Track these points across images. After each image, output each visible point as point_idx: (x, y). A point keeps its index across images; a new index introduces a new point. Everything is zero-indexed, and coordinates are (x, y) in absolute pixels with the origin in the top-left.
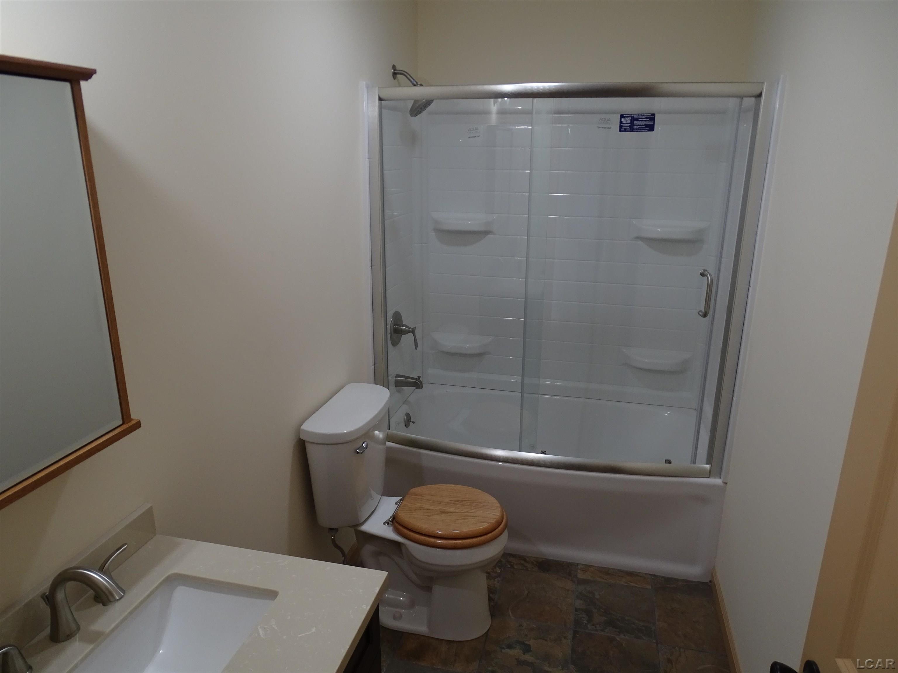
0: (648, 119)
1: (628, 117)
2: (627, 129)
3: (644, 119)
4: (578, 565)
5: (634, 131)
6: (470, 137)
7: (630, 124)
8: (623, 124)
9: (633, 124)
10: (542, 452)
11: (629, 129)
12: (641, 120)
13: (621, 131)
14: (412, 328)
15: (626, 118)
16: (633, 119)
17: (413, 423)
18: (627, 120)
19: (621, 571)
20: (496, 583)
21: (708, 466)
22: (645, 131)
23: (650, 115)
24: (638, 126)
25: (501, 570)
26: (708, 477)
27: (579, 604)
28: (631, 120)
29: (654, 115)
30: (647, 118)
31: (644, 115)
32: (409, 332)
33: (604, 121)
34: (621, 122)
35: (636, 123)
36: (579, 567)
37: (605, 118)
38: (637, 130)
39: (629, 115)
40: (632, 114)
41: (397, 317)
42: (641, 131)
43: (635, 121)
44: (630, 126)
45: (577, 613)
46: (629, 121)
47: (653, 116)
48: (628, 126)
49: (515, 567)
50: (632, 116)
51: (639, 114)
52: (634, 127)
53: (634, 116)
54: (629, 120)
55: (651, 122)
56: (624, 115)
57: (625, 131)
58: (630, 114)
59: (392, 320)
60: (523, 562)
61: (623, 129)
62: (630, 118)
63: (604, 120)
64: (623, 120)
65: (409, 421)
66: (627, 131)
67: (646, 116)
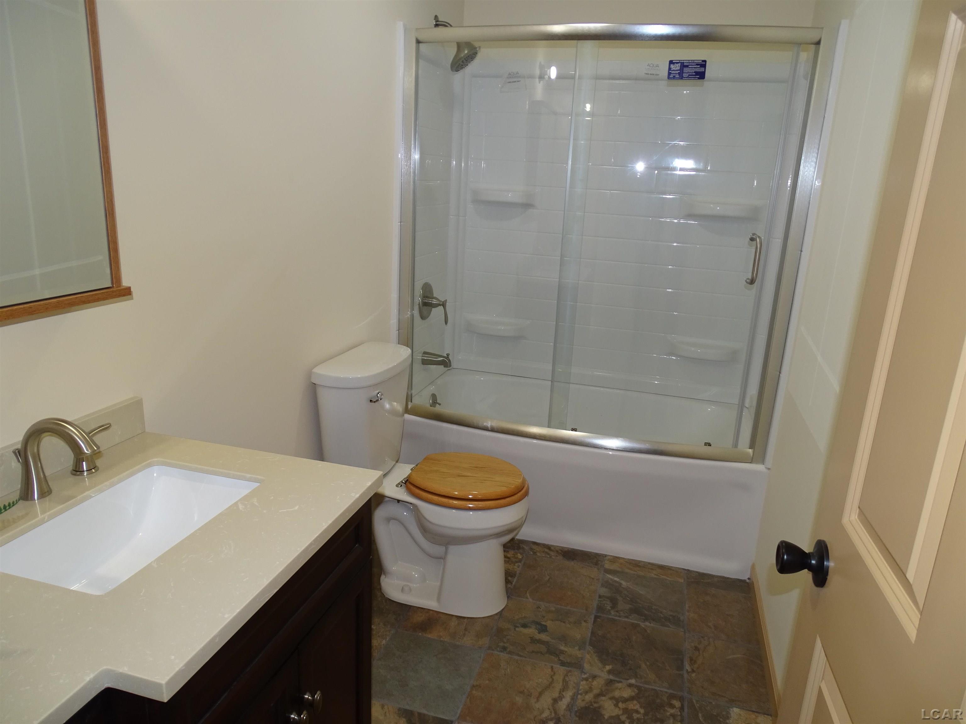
0: (699, 66)
1: (677, 63)
2: (676, 76)
3: (695, 66)
4: (606, 556)
5: (683, 78)
6: (509, 82)
7: (679, 71)
8: (671, 70)
9: (683, 71)
10: (572, 429)
11: (678, 76)
12: (691, 66)
13: (670, 78)
14: (443, 301)
15: (675, 64)
16: (683, 65)
17: (440, 404)
18: (676, 67)
19: (652, 564)
20: (516, 567)
21: (751, 450)
22: (694, 78)
23: (701, 61)
24: (687, 73)
25: (522, 556)
26: (750, 463)
27: (603, 591)
28: (681, 66)
29: (705, 61)
30: (697, 65)
31: (695, 61)
32: (439, 305)
33: (652, 67)
34: (670, 69)
35: (686, 70)
36: (607, 558)
37: (653, 64)
38: (686, 77)
39: (678, 61)
40: (682, 60)
41: (427, 290)
42: (691, 78)
43: (685, 67)
44: (679, 74)
45: (600, 599)
46: (679, 68)
47: (704, 63)
48: (677, 73)
49: (538, 554)
50: (681, 62)
51: (689, 60)
52: (684, 74)
53: (683, 62)
54: (678, 66)
55: (702, 70)
56: (674, 61)
57: (674, 79)
58: (680, 60)
59: (421, 290)
60: (546, 550)
61: (672, 76)
62: (680, 64)
63: (651, 65)
64: (672, 66)
65: (435, 402)
66: (675, 78)
67: (696, 62)
